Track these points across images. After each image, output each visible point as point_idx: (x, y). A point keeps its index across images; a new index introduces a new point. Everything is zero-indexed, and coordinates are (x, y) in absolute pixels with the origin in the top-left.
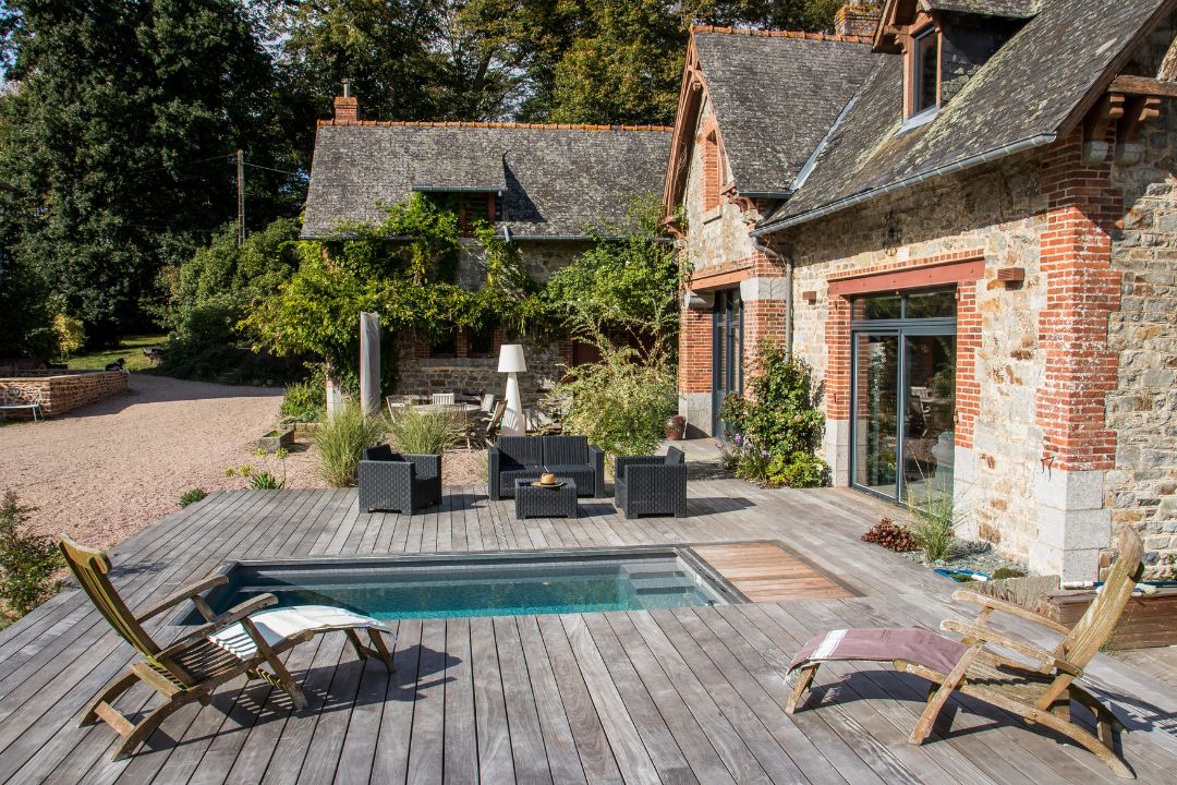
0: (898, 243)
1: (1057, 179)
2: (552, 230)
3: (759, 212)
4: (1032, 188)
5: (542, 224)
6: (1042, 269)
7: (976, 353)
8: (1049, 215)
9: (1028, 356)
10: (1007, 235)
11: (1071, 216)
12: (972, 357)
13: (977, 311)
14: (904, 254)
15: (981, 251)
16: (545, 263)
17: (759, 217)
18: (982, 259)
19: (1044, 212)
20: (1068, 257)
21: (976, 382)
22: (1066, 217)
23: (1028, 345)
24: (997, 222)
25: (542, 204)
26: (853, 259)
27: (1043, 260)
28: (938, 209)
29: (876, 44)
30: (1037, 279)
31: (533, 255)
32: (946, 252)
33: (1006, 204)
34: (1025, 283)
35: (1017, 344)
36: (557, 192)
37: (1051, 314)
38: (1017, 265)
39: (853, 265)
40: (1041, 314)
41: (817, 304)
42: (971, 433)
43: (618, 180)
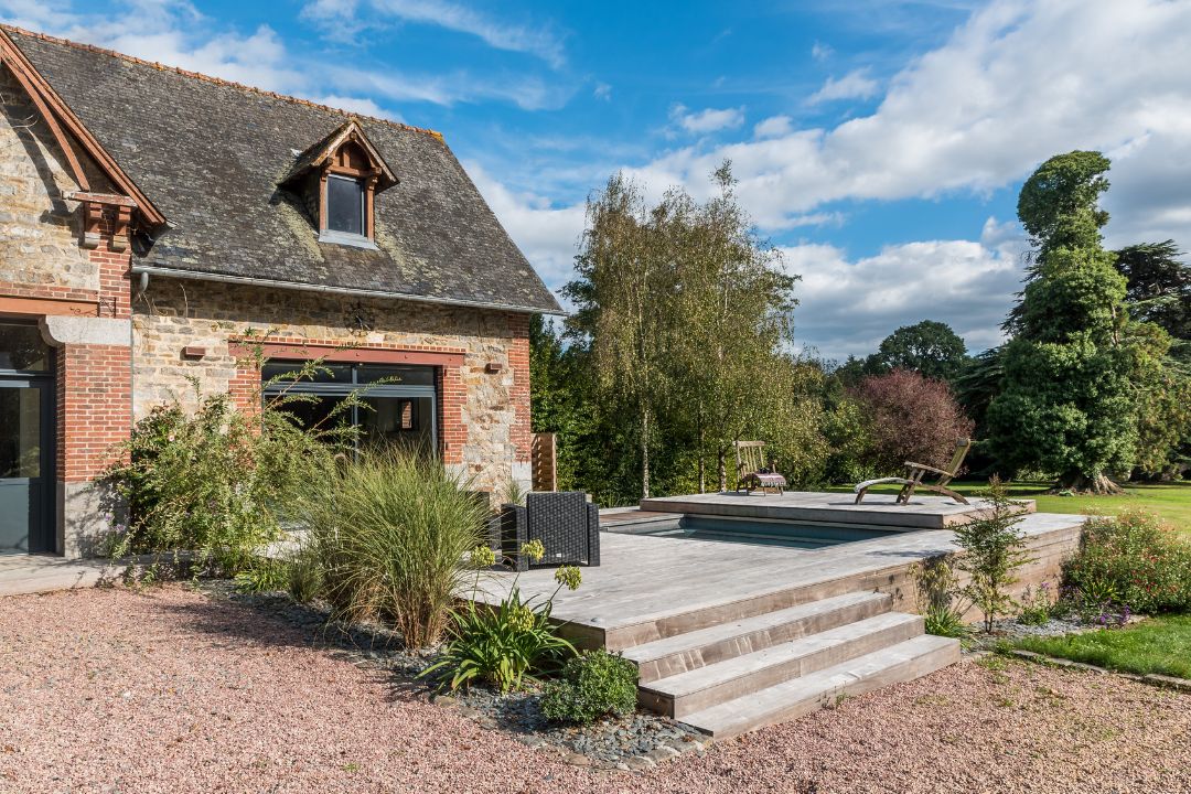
0: (370, 328)
4: (503, 325)
6: (510, 365)
9: (502, 409)
13: (462, 383)
18: (465, 355)
21: (463, 423)
23: (502, 403)
30: (507, 371)
34: (499, 371)
35: (495, 402)
37: (517, 388)
38: (492, 361)
39: (290, 334)
40: (510, 388)
41: (204, 361)
42: (460, 454)
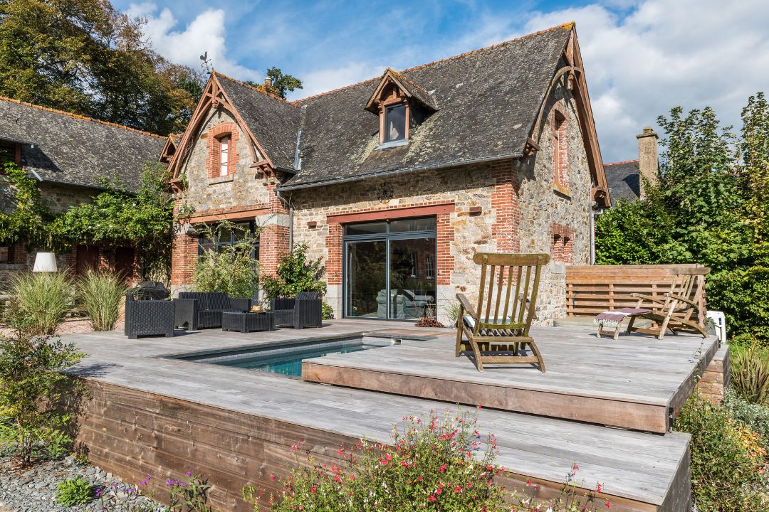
0: (391, 197)
1: (501, 172)
2: (68, 178)
3: (278, 179)
4: (486, 176)
5: (60, 173)
6: (493, 207)
7: (451, 244)
8: (496, 187)
9: (485, 242)
10: (470, 194)
11: (509, 187)
12: (449, 245)
13: (451, 226)
14: (394, 202)
15: (453, 201)
16: (58, 200)
17: (277, 182)
18: (454, 204)
19: (493, 185)
20: (508, 203)
21: (451, 255)
22: (506, 187)
23: (485, 238)
24: (463, 188)
25: (56, 159)
26: (351, 205)
27: (493, 204)
28: (420, 183)
29: (369, 106)
30: (490, 211)
31: (49, 193)
32: (426, 201)
33: (469, 181)
34: (483, 213)
35: (479, 238)
36: (64, 153)
37: (499, 225)
38: (477, 206)
39: (351, 208)
40: (493, 225)
41: (317, 228)
42: (449, 278)
43: (105, 153)
